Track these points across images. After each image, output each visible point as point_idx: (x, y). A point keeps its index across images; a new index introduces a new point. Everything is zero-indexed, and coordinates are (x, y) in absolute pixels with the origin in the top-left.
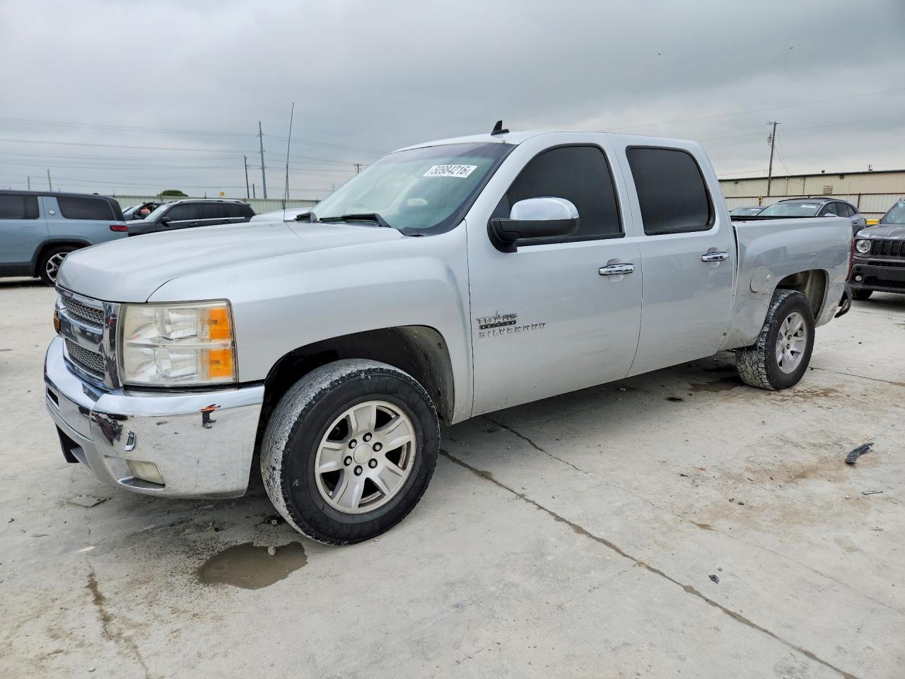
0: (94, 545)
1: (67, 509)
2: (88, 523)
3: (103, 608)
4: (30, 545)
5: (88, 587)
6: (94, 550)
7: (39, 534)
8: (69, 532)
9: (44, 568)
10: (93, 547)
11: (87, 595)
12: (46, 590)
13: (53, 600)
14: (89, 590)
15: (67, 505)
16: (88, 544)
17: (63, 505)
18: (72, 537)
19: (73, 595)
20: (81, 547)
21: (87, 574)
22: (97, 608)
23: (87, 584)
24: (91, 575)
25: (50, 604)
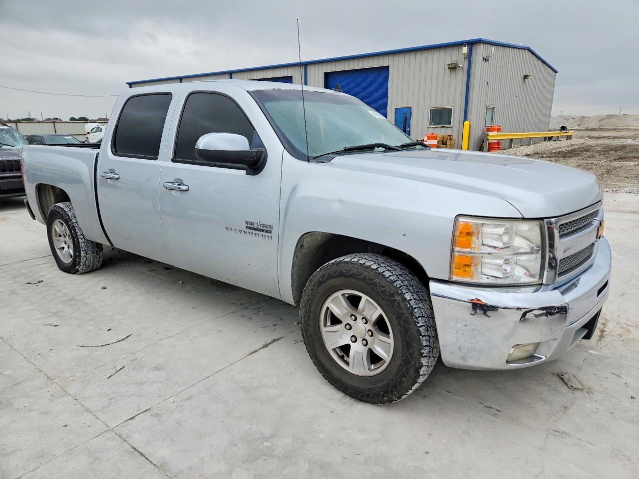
0: (588, 352)
1: (589, 384)
2: (581, 365)
3: (602, 328)
4: (625, 372)
5: (604, 337)
6: (590, 350)
7: (616, 376)
8: (597, 367)
9: (622, 356)
10: (589, 351)
11: (606, 335)
12: (625, 346)
13: (624, 341)
14: (604, 335)
15: (586, 387)
16: (591, 354)
17: (589, 389)
18: (597, 363)
19: (613, 338)
20: (595, 355)
21: (601, 342)
22: (605, 329)
23: (604, 338)
24: (599, 341)
25: (625, 340)
